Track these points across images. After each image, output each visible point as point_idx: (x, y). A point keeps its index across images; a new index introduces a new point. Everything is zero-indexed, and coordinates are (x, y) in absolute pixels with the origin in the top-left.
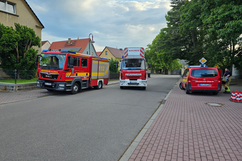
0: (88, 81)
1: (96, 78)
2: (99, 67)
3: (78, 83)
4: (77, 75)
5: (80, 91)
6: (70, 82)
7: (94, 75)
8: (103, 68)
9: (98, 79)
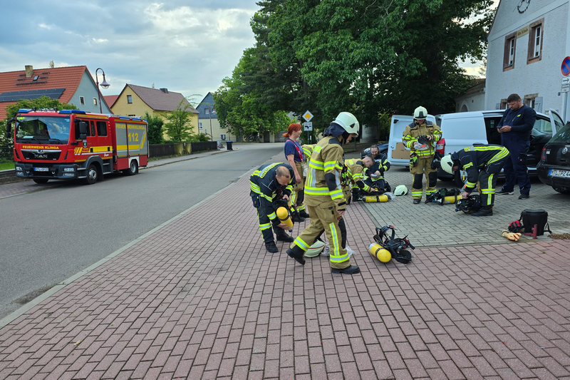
0: (112, 161)
1: (126, 155)
2: (129, 135)
3: (96, 164)
4: (92, 150)
5: (101, 178)
6: (82, 164)
7: (121, 149)
8: (135, 137)
9: (128, 156)
